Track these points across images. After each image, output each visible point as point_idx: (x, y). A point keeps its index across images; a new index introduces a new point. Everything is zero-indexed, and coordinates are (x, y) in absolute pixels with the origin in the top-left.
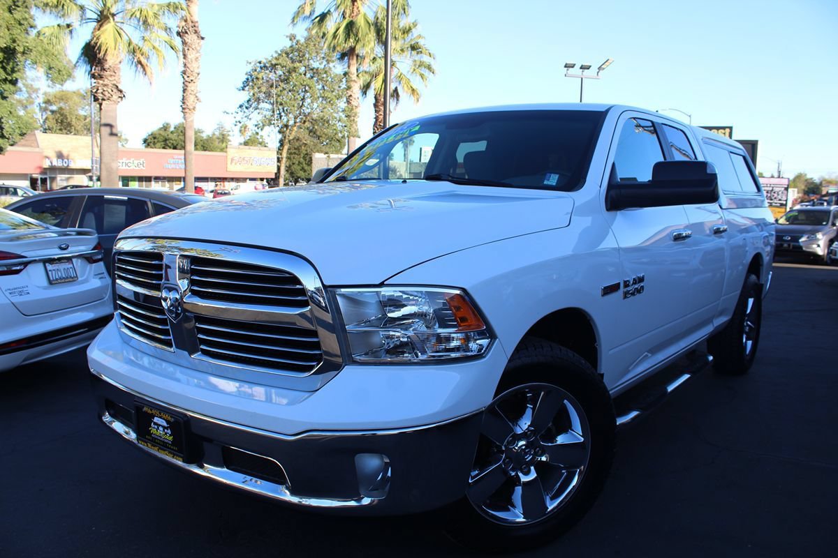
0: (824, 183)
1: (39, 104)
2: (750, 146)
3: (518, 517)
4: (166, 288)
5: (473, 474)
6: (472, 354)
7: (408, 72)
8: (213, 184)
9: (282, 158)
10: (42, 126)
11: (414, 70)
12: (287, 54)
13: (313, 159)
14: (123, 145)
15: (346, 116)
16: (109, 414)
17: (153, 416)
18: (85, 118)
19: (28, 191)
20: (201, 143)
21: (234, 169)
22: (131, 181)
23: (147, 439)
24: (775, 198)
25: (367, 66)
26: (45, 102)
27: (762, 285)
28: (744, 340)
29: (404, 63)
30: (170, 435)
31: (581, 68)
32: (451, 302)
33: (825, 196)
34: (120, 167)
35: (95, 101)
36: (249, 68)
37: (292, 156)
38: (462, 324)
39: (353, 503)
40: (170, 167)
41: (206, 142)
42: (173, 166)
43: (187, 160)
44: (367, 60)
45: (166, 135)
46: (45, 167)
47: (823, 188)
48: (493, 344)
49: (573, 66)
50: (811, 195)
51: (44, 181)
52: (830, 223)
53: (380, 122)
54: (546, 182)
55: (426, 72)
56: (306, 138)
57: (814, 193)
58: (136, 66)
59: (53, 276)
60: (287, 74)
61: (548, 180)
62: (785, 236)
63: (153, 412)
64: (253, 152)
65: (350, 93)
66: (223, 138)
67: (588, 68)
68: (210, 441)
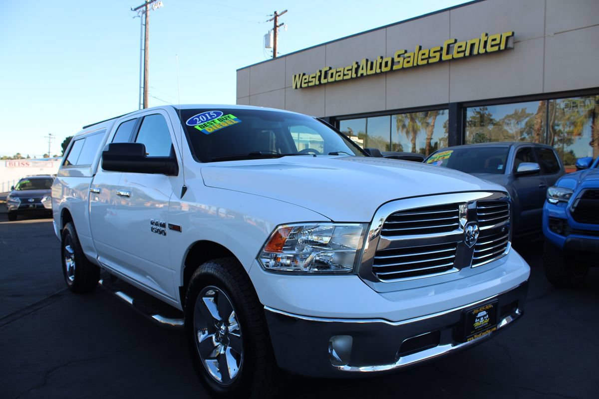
62: (29, 199)
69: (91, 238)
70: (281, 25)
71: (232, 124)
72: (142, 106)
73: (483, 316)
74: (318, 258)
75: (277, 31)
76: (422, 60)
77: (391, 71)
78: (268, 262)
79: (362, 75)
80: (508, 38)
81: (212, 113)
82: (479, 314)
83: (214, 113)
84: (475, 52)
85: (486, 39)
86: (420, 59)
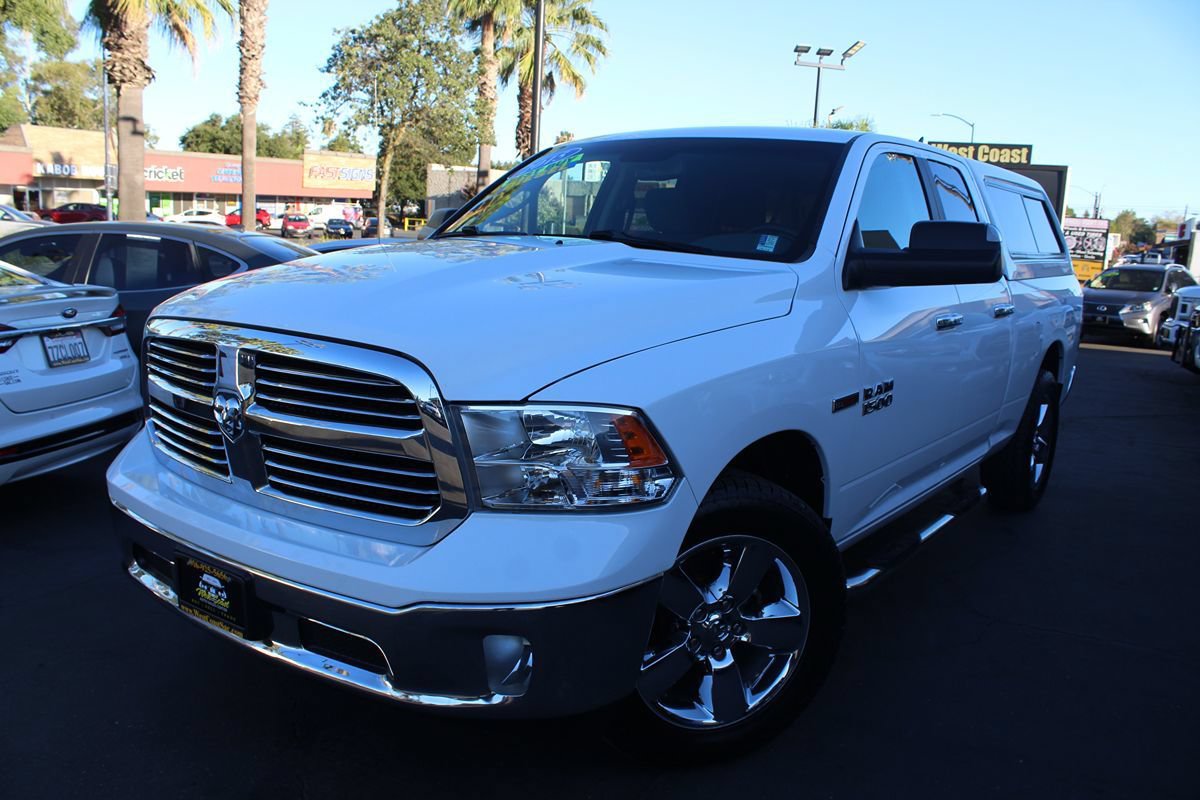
0: (1158, 226)
1: (26, 81)
2: (1056, 174)
3: (707, 717)
4: (219, 394)
5: (647, 657)
6: (650, 498)
7: (568, 51)
8: (283, 205)
9: (383, 172)
10: (30, 114)
11: (578, 48)
12: (394, 21)
13: (428, 172)
14: (151, 146)
15: (477, 114)
16: (138, 564)
17: (202, 573)
18: (95, 104)
19: (11, 211)
20: (266, 145)
21: (313, 184)
22: (163, 198)
23: (193, 604)
24: (1089, 248)
25: (507, 41)
26: (35, 79)
27: (1061, 386)
28: (1032, 463)
29: (562, 38)
30: (226, 600)
31: (818, 53)
32: (621, 427)
33: (1159, 246)
34: (148, 178)
35: (109, 83)
36: (337, 40)
37: (398, 168)
38: (636, 458)
39: (481, 702)
40: (221, 181)
41: (272, 143)
42: (225, 178)
43: (246, 171)
44: (509, 32)
45: (214, 132)
46: (35, 175)
47: (1158, 234)
48: (678, 484)
49: (806, 50)
50: (1140, 244)
51: (34, 196)
52: (1163, 289)
53: (527, 123)
54: (759, 248)
55: (594, 52)
56: (418, 144)
57: (1144, 240)
58: (171, 32)
59: (54, 355)
60: (393, 50)
61: (763, 244)
62: (1099, 305)
63: (202, 567)
64: (340, 160)
65: (483, 79)
66: (298, 139)
67: (829, 53)
68: (281, 610)
73: (217, 589)
82: (205, 576)
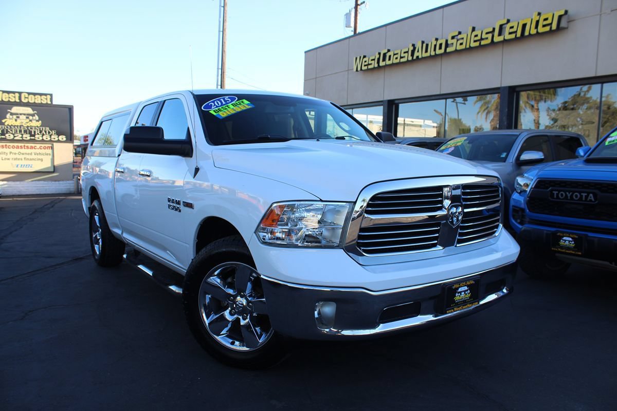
2: (68, 109)
63: (461, 284)
69: (116, 215)
70: (362, 3)
71: (245, 108)
72: (219, 87)
73: (465, 291)
74: (307, 233)
75: (358, 9)
76: (475, 41)
77: (444, 53)
78: (265, 236)
79: (418, 57)
80: (560, 17)
81: (226, 98)
82: (460, 288)
83: (229, 98)
84: (527, 33)
85: (538, 19)
86: (472, 41)
